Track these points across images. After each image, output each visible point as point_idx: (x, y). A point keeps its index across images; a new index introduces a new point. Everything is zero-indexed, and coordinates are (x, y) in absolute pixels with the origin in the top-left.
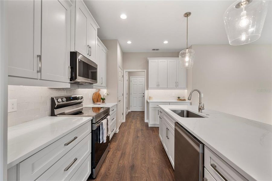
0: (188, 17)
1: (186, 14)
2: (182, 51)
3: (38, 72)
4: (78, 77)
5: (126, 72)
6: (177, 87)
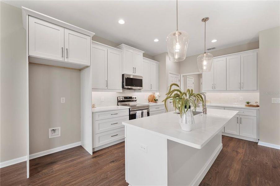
0: (206, 22)
1: (203, 19)
2: (200, 56)
3: (106, 86)
4: (125, 87)
5: (183, 76)
6: (242, 89)
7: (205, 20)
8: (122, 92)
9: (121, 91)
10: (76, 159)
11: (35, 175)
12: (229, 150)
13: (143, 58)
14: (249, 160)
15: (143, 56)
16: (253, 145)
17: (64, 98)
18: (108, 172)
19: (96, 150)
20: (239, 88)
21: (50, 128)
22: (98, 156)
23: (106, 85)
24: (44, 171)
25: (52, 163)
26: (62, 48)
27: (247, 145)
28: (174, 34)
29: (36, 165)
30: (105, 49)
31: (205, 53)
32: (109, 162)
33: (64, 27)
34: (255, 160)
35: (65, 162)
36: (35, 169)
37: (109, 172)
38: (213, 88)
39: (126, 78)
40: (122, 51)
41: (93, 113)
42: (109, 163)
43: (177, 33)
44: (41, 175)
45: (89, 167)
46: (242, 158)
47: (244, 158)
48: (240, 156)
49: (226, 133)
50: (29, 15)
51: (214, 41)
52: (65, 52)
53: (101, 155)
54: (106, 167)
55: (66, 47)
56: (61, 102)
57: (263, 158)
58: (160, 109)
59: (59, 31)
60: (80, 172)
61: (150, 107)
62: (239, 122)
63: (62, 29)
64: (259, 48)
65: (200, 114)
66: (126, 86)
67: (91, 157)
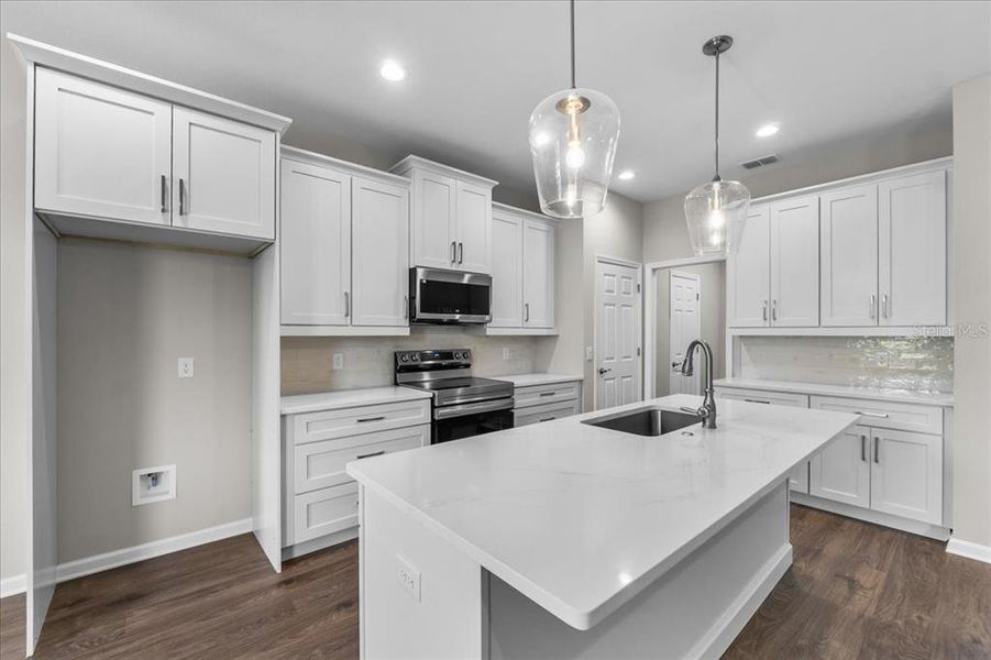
0: (722, 56)
1: (708, 45)
2: (696, 192)
3: (347, 315)
4: (420, 315)
5: (654, 270)
6: (883, 321)
7: (717, 47)
8: (408, 334)
9: (406, 332)
10: (219, 585)
11: (57, 645)
12: (819, 571)
13: (493, 205)
14: (900, 622)
15: (493, 200)
16: (926, 553)
17: (190, 361)
18: (315, 648)
19: (297, 553)
20: (873, 317)
21: (135, 469)
22: (299, 579)
23: (344, 312)
24: (92, 631)
25: (130, 599)
26: (163, 178)
27: (902, 551)
28: (561, 105)
29: (74, 604)
30: (344, 177)
31: (717, 179)
32: (329, 606)
33: (173, 103)
34: (925, 625)
35: (171, 600)
36: (65, 619)
37: (317, 651)
38: (765, 319)
39: (421, 283)
40: (409, 183)
41: (283, 417)
42: (330, 610)
43: (571, 97)
44: (78, 647)
45: (252, 624)
46: (872, 609)
47: (878, 608)
48: (863, 603)
49: (816, 497)
50: (36, 65)
51: (767, 131)
52: (173, 192)
53: (312, 573)
54: (316, 626)
55: (181, 173)
56: (180, 376)
57: (962, 615)
58: (557, 397)
59: (153, 117)
60: (213, 644)
61: (516, 391)
62: (867, 456)
63: (166, 108)
64: (952, 154)
65: (683, 430)
66: (421, 311)
67: (272, 580)
